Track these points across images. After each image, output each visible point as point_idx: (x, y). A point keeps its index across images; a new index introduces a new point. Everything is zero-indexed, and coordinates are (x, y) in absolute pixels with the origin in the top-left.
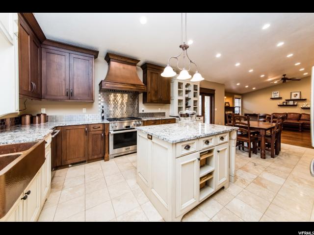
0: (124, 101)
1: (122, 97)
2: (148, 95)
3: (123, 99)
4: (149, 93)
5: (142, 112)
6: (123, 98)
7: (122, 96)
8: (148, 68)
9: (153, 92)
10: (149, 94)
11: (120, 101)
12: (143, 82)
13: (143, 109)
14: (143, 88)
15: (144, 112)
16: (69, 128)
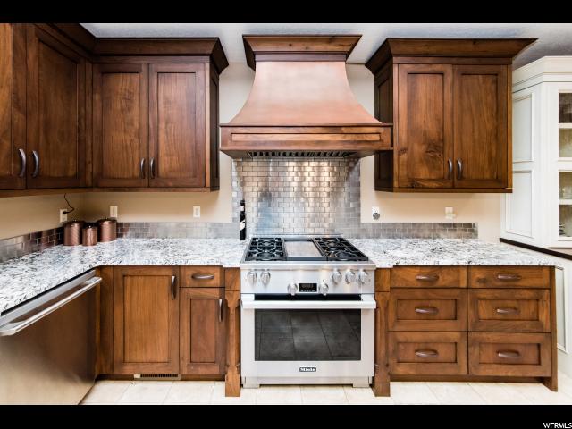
0: (306, 184)
1: (301, 170)
2: (400, 160)
3: (303, 179)
4: (403, 151)
5: (373, 221)
6: (302, 172)
7: (300, 168)
8: (395, 60)
9: (418, 149)
10: (404, 157)
11: (294, 184)
12: (378, 116)
13: (376, 209)
14: (376, 137)
15: (381, 220)
16: (130, 272)
